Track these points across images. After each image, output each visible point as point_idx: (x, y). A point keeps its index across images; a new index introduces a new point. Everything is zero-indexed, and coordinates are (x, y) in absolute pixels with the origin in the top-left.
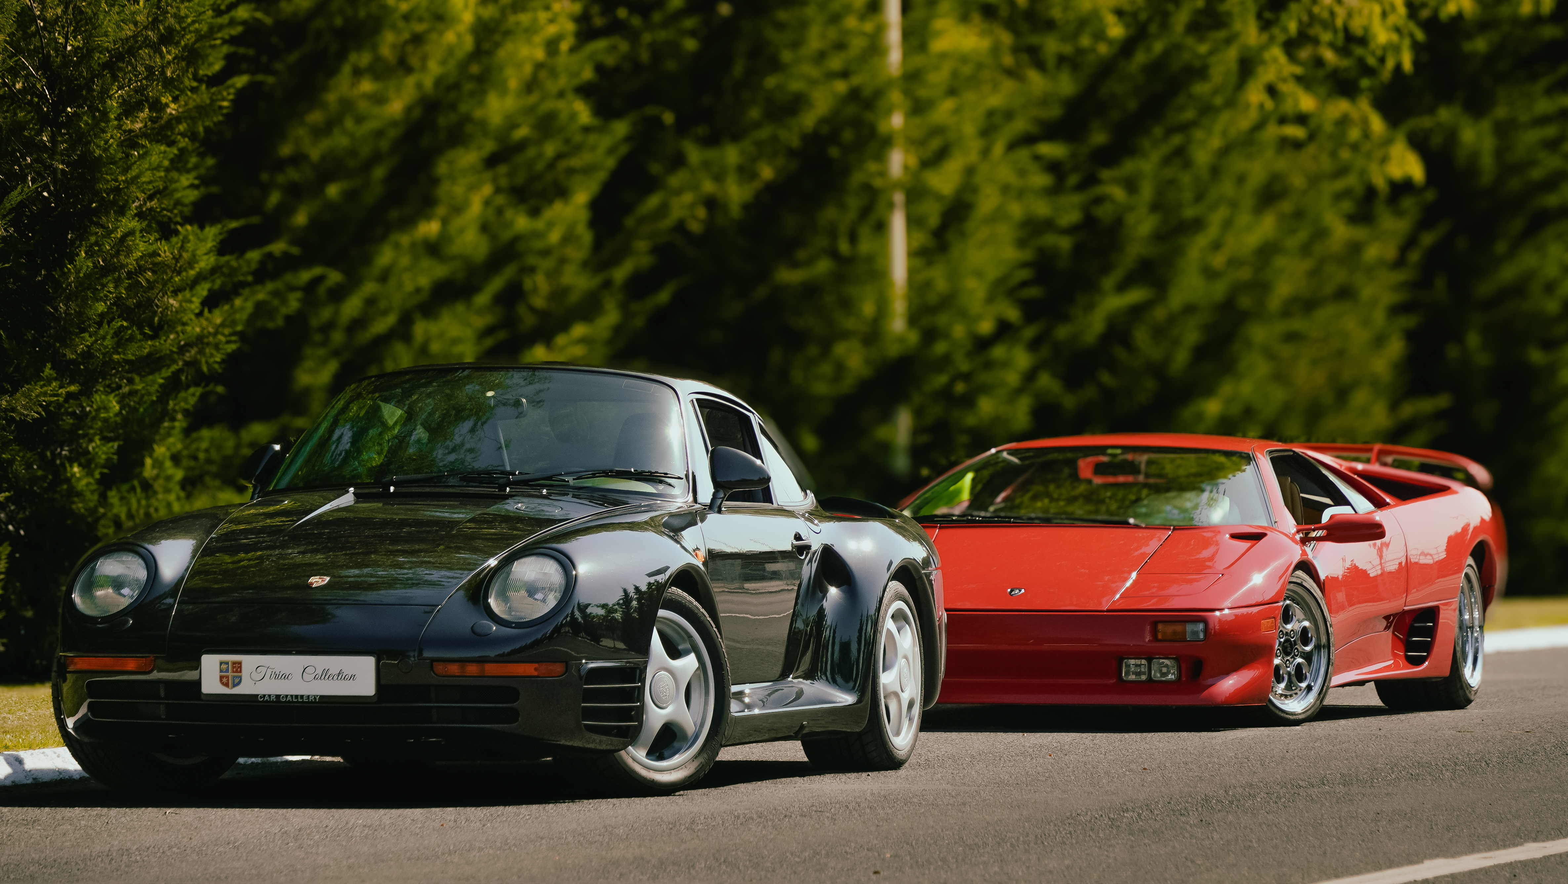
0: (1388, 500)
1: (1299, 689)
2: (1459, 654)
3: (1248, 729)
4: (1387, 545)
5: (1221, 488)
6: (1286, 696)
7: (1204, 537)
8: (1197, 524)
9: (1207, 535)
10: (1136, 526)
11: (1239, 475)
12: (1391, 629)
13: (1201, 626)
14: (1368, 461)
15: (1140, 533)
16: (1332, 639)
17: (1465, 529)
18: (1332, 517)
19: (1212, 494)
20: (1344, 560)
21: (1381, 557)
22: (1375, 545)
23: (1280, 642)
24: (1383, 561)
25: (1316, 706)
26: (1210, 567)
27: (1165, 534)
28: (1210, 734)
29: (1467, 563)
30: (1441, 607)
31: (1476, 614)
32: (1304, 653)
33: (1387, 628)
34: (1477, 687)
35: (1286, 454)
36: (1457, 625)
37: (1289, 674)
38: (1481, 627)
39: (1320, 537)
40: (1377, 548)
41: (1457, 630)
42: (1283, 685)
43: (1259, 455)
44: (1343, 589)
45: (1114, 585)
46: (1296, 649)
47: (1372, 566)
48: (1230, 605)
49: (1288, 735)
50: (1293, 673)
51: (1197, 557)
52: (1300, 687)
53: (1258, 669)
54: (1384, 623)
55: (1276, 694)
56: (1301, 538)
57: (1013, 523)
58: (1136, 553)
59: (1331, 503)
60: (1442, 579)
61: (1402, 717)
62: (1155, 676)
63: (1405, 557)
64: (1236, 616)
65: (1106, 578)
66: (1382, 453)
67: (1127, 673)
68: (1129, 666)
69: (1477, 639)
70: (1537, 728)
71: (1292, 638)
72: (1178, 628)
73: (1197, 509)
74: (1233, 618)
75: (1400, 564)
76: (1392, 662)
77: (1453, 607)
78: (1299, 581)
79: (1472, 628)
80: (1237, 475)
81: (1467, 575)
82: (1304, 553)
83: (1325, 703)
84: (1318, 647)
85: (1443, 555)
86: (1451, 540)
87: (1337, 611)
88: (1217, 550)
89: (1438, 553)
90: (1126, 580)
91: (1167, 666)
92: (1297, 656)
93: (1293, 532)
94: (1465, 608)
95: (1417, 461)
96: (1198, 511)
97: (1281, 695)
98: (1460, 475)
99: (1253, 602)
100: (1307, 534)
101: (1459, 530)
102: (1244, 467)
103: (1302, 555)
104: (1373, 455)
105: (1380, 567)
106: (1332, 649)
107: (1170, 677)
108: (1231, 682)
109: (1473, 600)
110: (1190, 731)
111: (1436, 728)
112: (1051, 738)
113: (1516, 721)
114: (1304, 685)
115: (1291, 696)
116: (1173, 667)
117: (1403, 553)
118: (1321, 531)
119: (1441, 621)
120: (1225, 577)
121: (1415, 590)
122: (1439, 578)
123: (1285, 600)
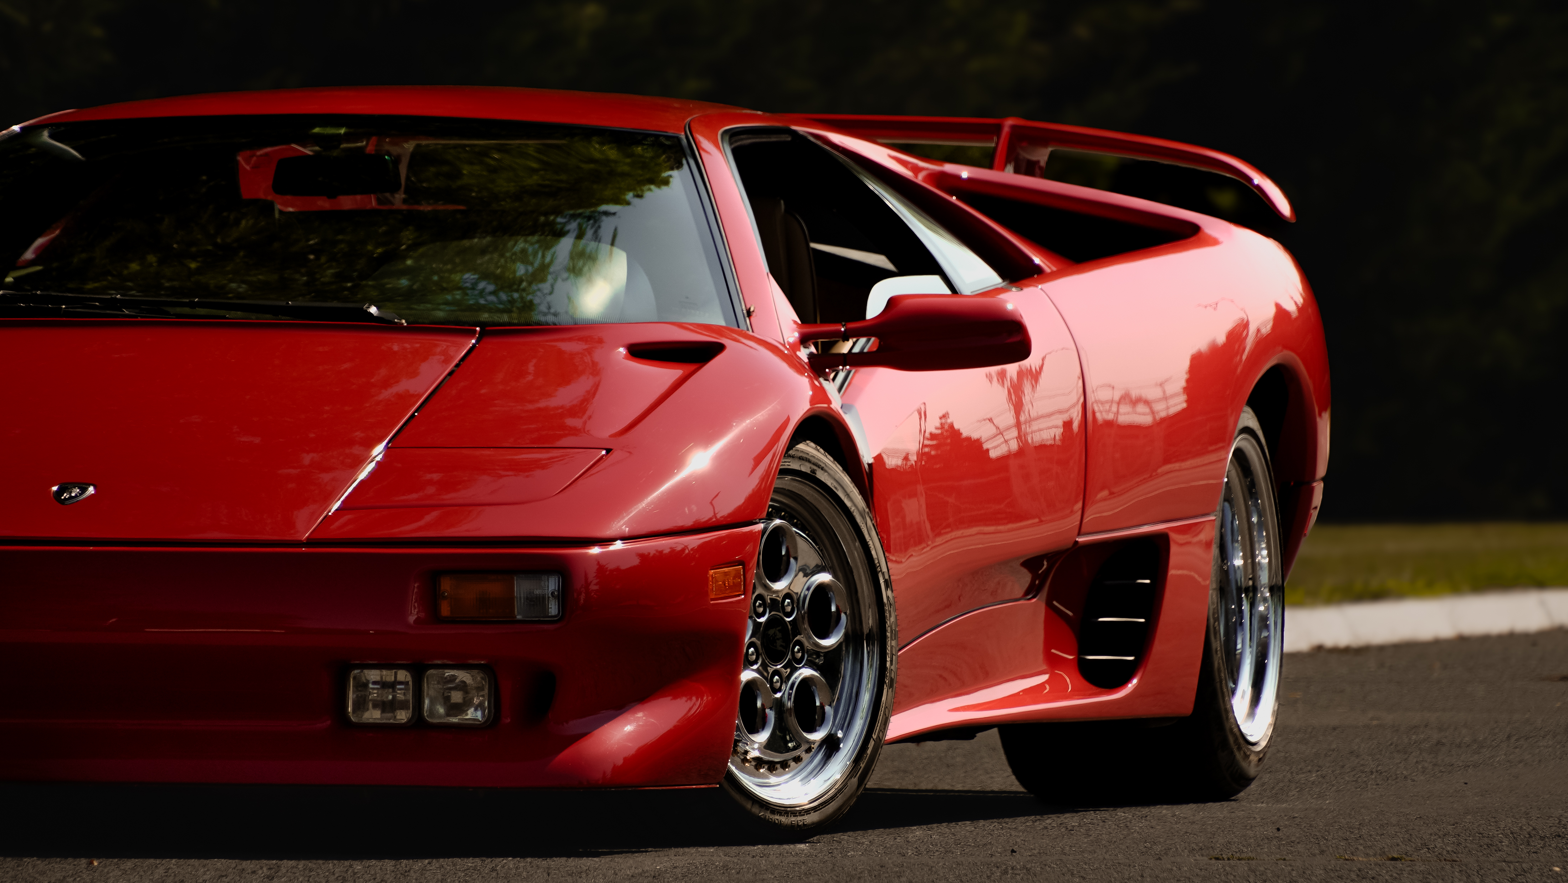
0: (1037, 260)
1: (804, 747)
2: (1218, 660)
3: (673, 851)
4: (1035, 376)
5: (607, 225)
6: (772, 767)
7: (560, 352)
8: (542, 319)
9: (570, 347)
10: (382, 325)
11: (654, 194)
12: (1044, 593)
13: (552, 584)
14: (987, 161)
15: (396, 345)
16: (891, 620)
17: (1237, 335)
18: (892, 302)
19: (583, 242)
20: (922, 414)
21: (1018, 407)
22: (1002, 375)
23: (757, 625)
24: (1022, 418)
25: (848, 791)
26: (574, 432)
27: (461, 346)
28: (573, 863)
29: (1241, 425)
30: (1173, 536)
31: (1263, 557)
32: (818, 654)
33: (1032, 591)
34: (1263, 744)
35: (774, 139)
36: (1211, 584)
37: (779, 705)
38: (1277, 590)
39: (861, 352)
40: (1007, 383)
41: (1212, 595)
42: (763, 737)
43: (705, 144)
44: (920, 488)
45: (326, 477)
46: (799, 643)
47: (993, 431)
48: (626, 530)
49: (776, 867)
50: (789, 704)
51: (542, 404)
52: (808, 741)
53: (700, 695)
54: (1025, 578)
55: (745, 760)
56: (811, 356)
57: (66, 314)
58: (386, 394)
59: (890, 266)
60: (1176, 466)
61: (1071, 820)
62: (432, 712)
63: (1079, 408)
64: (643, 557)
65: (307, 459)
66: (1019, 137)
67: (360, 705)
68: (365, 685)
69: (1264, 619)
70: (1417, 849)
71: (789, 615)
72: (493, 588)
73: (543, 280)
74: (636, 561)
75: (1068, 424)
76: (1045, 677)
77: (1203, 537)
78: (805, 468)
79: (1252, 591)
80: (647, 194)
81: (1239, 454)
82: (820, 395)
83: (870, 784)
84: (853, 639)
85: (1179, 404)
86: (1199, 364)
87: (904, 547)
88: (597, 386)
89: (1165, 398)
90: (358, 462)
91: (463, 687)
92: (799, 661)
93: (791, 340)
94: (1234, 541)
95: (1110, 158)
96: (546, 287)
97: (759, 763)
98: (1226, 199)
99: (688, 522)
100: (826, 347)
101: (1221, 339)
102: (665, 174)
103: (813, 401)
104: (998, 144)
105: (1014, 433)
106: (891, 644)
107: (473, 714)
108: (629, 728)
109: (1254, 519)
110: (523, 855)
111: (1158, 848)
112: (161, 871)
113: (1364, 831)
114: (817, 736)
115: (784, 765)
116: (479, 689)
117: (1075, 396)
118: (863, 340)
119: (1172, 572)
120: (615, 456)
121: (1105, 493)
122: (1167, 461)
123: (770, 517)
